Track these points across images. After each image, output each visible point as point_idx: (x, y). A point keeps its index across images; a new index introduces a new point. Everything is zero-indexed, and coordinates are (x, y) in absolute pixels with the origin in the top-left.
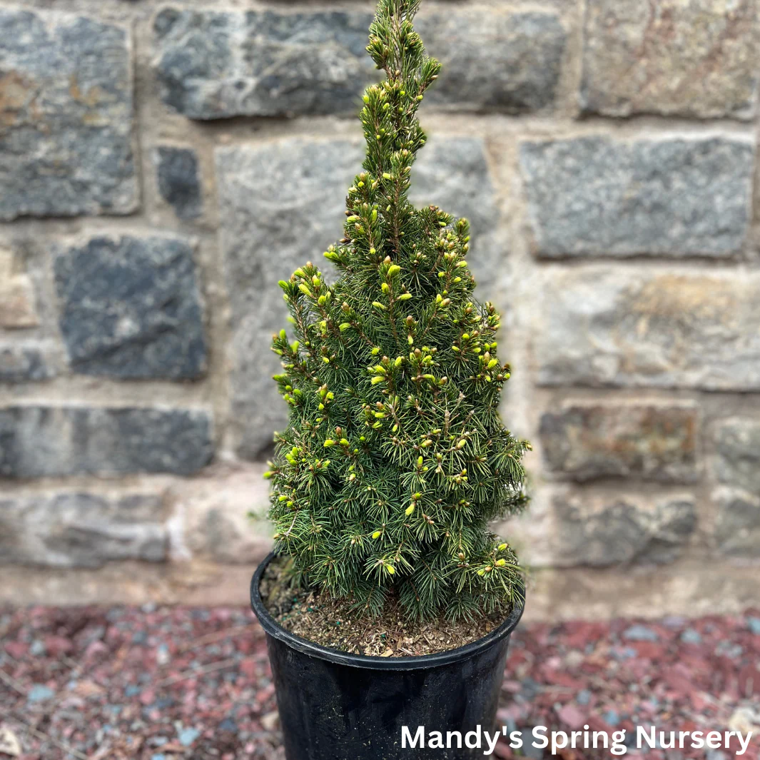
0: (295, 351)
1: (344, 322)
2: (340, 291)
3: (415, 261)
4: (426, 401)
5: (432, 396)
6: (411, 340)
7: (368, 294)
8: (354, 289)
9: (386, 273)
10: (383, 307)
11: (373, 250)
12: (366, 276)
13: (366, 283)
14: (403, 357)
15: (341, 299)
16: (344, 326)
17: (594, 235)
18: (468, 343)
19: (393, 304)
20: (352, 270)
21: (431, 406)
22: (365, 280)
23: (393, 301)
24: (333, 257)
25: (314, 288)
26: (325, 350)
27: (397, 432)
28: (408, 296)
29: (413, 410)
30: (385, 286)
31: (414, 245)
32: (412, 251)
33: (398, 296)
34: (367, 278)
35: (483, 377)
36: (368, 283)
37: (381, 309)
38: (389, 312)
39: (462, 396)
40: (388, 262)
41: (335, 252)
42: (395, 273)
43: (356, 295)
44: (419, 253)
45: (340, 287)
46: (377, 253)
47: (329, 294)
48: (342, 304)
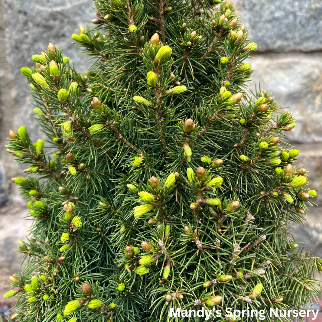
0: (38, 151)
1: (95, 123)
2: (92, 81)
3: (189, 43)
4: (208, 231)
5: (215, 224)
6: (188, 151)
7: (127, 84)
8: (109, 78)
9: (153, 58)
10: (147, 103)
11: (133, 28)
12: (123, 62)
13: (124, 71)
14: (176, 173)
15: (93, 90)
16: (96, 128)
17: (289, 35)
18: (264, 153)
19: (161, 99)
20: (107, 56)
21: (214, 237)
22: (123, 68)
23: (161, 95)
24: (83, 39)
25: (51, 77)
26: (71, 158)
27: (170, 278)
28: (180, 89)
29: (191, 245)
30: (152, 76)
31: (184, 24)
32: (184, 31)
33: (168, 89)
34: (126, 64)
35: (280, 197)
36: (127, 71)
37: (145, 106)
38: (155, 109)
39: (251, 217)
40: (156, 42)
41: (87, 34)
42: (165, 58)
43: (111, 85)
44: (194, 33)
45: (93, 75)
46: (138, 32)
47: (74, 85)
48: (92, 100)
